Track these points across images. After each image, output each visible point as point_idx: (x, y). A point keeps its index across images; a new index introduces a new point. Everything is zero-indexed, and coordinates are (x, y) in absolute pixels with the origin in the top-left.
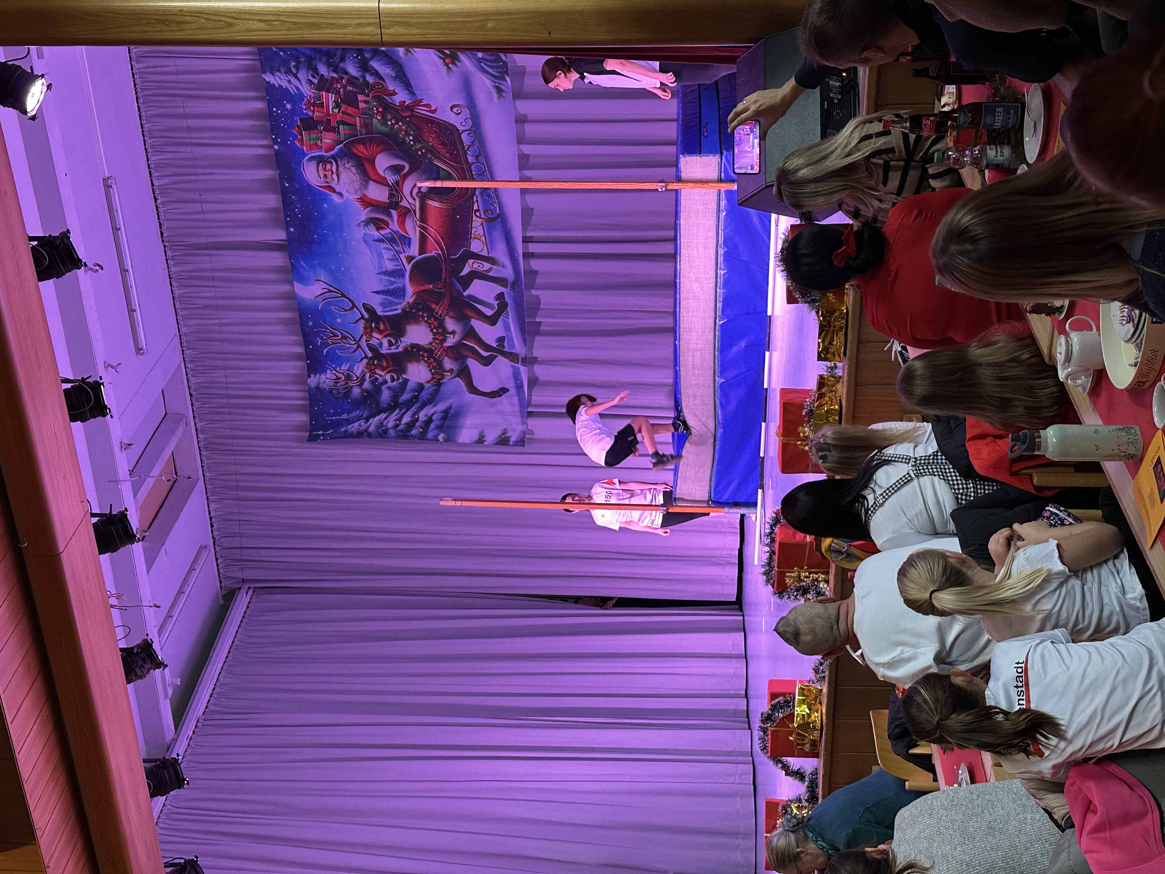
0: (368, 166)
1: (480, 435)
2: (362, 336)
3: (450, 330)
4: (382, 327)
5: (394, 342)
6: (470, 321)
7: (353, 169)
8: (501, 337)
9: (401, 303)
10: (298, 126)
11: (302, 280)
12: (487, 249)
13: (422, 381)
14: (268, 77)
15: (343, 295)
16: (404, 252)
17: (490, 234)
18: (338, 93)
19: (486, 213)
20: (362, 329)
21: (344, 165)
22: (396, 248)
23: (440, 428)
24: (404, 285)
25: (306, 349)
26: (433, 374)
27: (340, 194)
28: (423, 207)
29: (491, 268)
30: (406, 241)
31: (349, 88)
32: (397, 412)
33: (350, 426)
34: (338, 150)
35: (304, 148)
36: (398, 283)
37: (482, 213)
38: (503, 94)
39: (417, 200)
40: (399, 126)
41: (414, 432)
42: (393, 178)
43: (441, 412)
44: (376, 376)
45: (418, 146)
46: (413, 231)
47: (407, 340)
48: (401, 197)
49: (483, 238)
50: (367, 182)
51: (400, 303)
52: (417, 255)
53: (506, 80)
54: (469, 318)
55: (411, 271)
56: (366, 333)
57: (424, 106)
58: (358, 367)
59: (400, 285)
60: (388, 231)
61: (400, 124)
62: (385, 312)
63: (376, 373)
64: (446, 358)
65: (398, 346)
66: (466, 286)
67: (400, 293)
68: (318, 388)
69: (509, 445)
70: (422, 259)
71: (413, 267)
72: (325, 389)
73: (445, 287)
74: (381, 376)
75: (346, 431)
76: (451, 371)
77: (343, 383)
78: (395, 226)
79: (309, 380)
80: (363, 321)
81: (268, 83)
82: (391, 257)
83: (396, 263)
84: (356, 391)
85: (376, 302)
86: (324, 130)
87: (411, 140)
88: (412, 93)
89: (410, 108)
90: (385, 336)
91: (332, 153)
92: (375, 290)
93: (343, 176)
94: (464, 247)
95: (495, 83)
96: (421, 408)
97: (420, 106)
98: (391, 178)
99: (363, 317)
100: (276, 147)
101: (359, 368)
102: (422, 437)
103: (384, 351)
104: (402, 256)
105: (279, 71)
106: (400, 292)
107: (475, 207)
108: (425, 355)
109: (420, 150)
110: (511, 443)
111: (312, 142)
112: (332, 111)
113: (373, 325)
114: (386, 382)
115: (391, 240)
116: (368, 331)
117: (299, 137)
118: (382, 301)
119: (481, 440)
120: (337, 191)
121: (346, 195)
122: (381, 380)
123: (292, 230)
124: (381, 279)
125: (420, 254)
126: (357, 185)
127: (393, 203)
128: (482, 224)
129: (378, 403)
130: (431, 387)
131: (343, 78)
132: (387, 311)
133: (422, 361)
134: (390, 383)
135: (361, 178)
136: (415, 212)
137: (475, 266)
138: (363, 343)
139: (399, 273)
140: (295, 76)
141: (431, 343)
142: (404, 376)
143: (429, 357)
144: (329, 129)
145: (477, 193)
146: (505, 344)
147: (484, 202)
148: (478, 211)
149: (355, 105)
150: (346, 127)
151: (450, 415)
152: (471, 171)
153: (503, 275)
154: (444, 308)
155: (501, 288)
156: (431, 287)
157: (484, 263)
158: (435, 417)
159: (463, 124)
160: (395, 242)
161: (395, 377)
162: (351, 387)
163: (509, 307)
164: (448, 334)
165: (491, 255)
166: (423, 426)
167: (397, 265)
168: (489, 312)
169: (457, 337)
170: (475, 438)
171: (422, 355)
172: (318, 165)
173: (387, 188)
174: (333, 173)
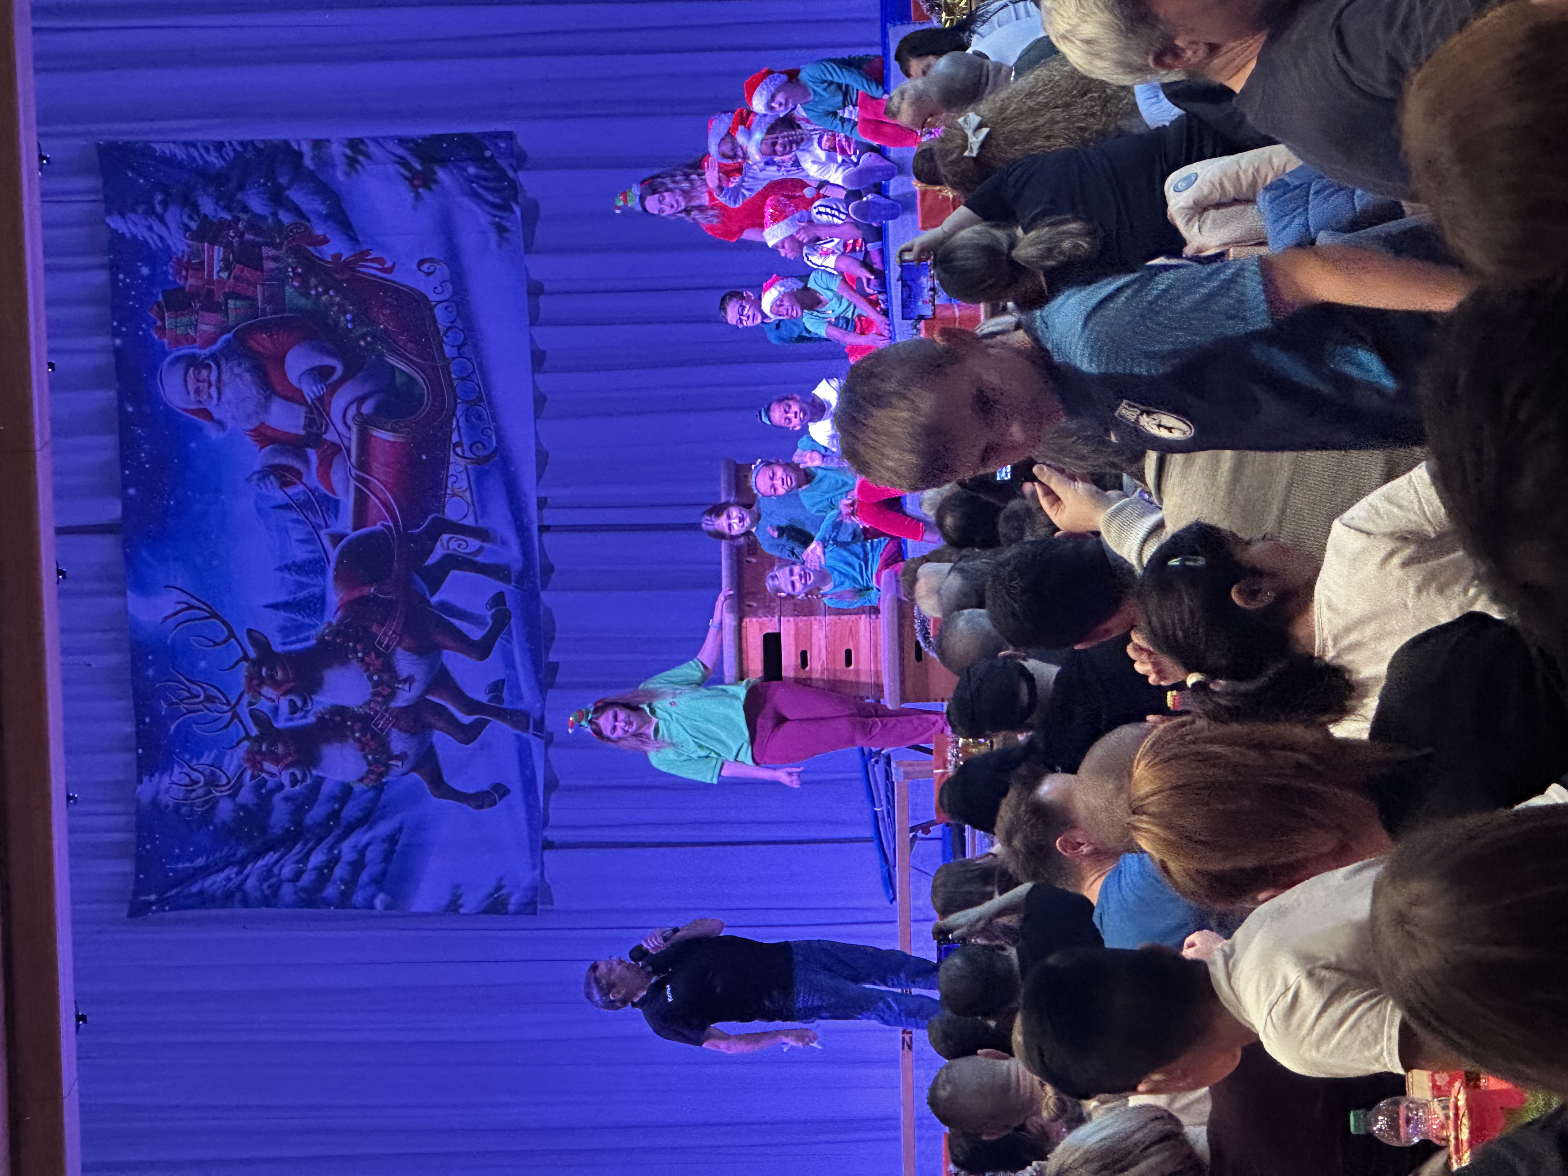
0: (272, 370)
1: (454, 895)
2: (241, 696)
3: (404, 675)
4: (280, 675)
5: (299, 704)
6: (439, 655)
7: (247, 376)
8: (498, 681)
9: (317, 625)
10: (158, 304)
11: (142, 587)
12: (475, 512)
13: (351, 777)
14: (116, 223)
15: (214, 615)
16: (327, 526)
17: (479, 485)
18: (228, 246)
19: (474, 448)
20: (243, 681)
21: (232, 369)
22: (312, 519)
23: (379, 882)
24: (324, 591)
25: (137, 726)
26: (369, 764)
28: (364, 440)
29: (480, 550)
30: (332, 506)
31: (248, 237)
32: (298, 847)
33: (208, 883)
34: (224, 343)
35: (166, 341)
36: (312, 586)
37: (466, 447)
38: (506, 235)
39: (354, 429)
40: (331, 297)
41: (330, 891)
42: (315, 389)
43: (384, 841)
44: (264, 775)
45: (360, 331)
46: (343, 484)
47: (323, 701)
48: (327, 425)
49: (468, 494)
50: (268, 398)
51: (315, 627)
52: (350, 530)
53: (512, 211)
54: (438, 648)
55: (339, 562)
56: (250, 687)
57: (372, 260)
58: (232, 756)
59: (317, 590)
60: (301, 487)
61: (331, 293)
62: (284, 644)
63: (262, 770)
64: (394, 731)
65: (307, 712)
66: (435, 585)
68: (155, 803)
69: (507, 913)
70: (359, 538)
71: (342, 554)
72: (167, 806)
73: (396, 588)
74: (272, 775)
75: (201, 892)
76: (402, 757)
77: (200, 792)
78: (313, 479)
79: (139, 788)
80: (245, 664)
81: (114, 232)
82: (302, 536)
83: (312, 547)
84: (225, 810)
85: (271, 626)
86: (204, 308)
87: (348, 321)
88: (354, 239)
89: (349, 266)
90: (285, 693)
91: (215, 348)
92: (271, 601)
93: (228, 391)
94: (435, 511)
95: (495, 216)
96: (345, 836)
97: (367, 261)
98: (311, 391)
99: (246, 657)
100: (118, 342)
101: (234, 760)
102: (344, 901)
103: (281, 724)
104: (322, 533)
105: (134, 211)
106: (315, 605)
107: (455, 438)
108: (357, 726)
109: (363, 337)
110: (511, 908)
111: (180, 331)
112: (219, 276)
113: (264, 671)
114: (281, 787)
115: (304, 506)
116: (255, 683)
117: (159, 323)
118: (281, 623)
119: (453, 907)
120: (216, 417)
121: (230, 424)
122: (271, 784)
123: (132, 491)
124: (283, 579)
125: (355, 529)
126: (251, 407)
127: (314, 438)
128: (466, 468)
129: (264, 829)
130: (365, 792)
131: (239, 220)
132: (291, 643)
133: (351, 741)
134: (288, 789)
135: (258, 393)
136: (348, 451)
137: (453, 545)
138: (244, 710)
139: (315, 567)
140: (162, 220)
141: (367, 704)
142: (314, 772)
143: (363, 731)
144: (211, 305)
145: (458, 413)
146: (505, 694)
147: (471, 427)
148: (459, 444)
149: (256, 264)
150: (239, 303)
151: (398, 848)
152: (449, 373)
153: (502, 560)
154: (394, 632)
155: (500, 586)
156: (372, 590)
157: (469, 540)
158: (371, 854)
159: (437, 291)
160: (312, 508)
161: (299, 777)
162: (216, 801)
163: (513, 622)
164: (399, 682)
165: (481, 524)
166: (346, 877)
167: (313, 552)
168: (476, 634)
169: (416, 689)
170: (444, 899)
171: (351, 728)
172: (186, 372)
173: (303, 410)
174: (210, 385)
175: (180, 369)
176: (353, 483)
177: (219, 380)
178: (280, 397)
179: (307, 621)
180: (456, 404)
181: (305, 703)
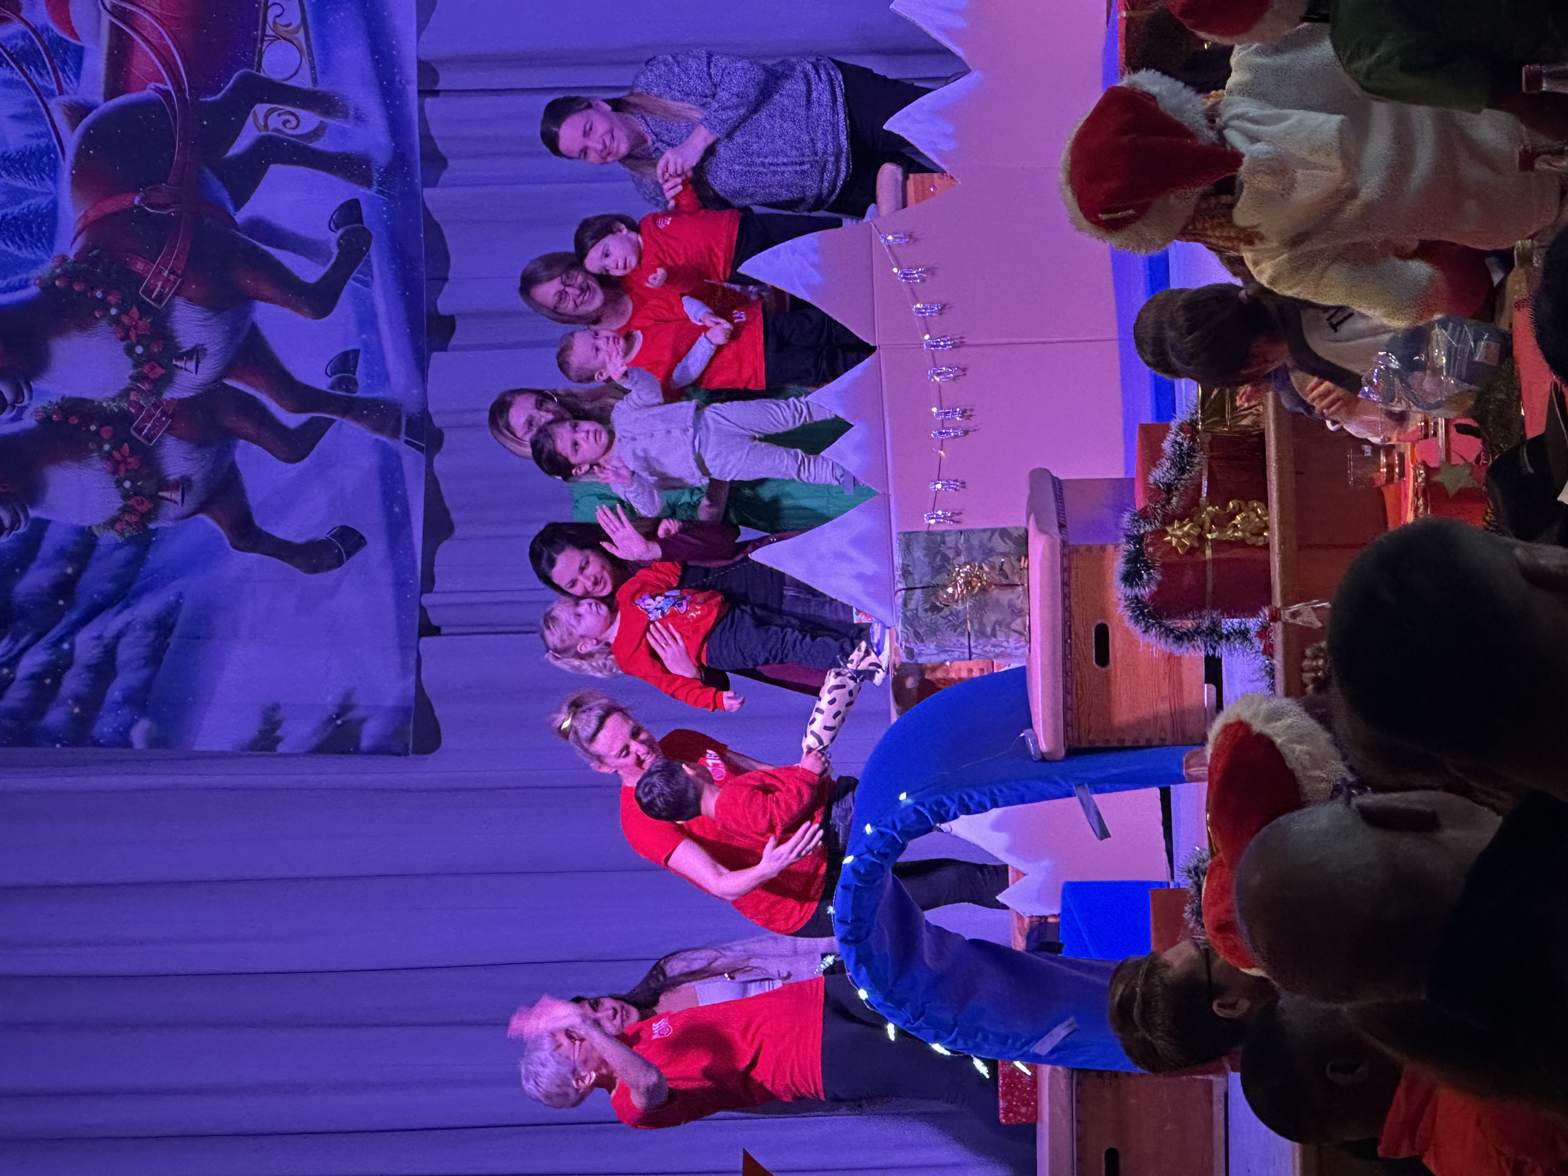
1: (268, 721)
3: (187, 343)
5: (9, 396)
6: (248, 311)
8: (346, 354)
9: (42, 261)
12: (313, 68)
13: (93, 519)
16: (61, 93)
17: (321, 19)
22: (38, 81)
23: (138, 700)
24: (55, 204)
26: (126, 496)
29: (320, 130)
30: (71, 57)
36: (35, 194)
41: (55, 717)
43: (148, 628)
46: (91, 24)
47: (49, 391)
49: (301, 35)
51: (38, 263)
52: (100, 99)
54: (246, 299)
55: (81, 153)
59: (41, 201)
64: (170, 440)
65: (22, 410)
66: (243, 192)
67: (40, 228)
69: (357, 751)
70: (113, 113)
71: (87, 139)
73: (177, 198)
76: (184, 484)
78: (38, 12)
82: (19, 109)
83: (34, 127)
94: (243, 64)
96: (82, 622)
102: (79, 733)
104: (52, 103)
106: (40, 226)
108: (106, 433)
110: (365, 743)
115: (24, 58)
119: (266, 741)
125: (109, 96)
133: (95, 458)
137: (275, 122)
139: (41, 162)
141: (125, 393)
142: (33, 513)
143: (117, 441)
146: (360, 374)
151: (173, 641)
153: (355, 148)
154: (172, 272)
155: (353, 191)
156: (137, 200)
157: (302, 113)
158: (125, 653)
160: (37, 62)
163: (373, 250)
164: (180, 357)
165: (322, 86)
166: (84, 691)
167: (37, 136)
168: (310, 272)
169: (208, 369)
170: (251, 730)
171: (97, 433)
176: (106, 19)
179: (24, 254)
181: (18, 394)
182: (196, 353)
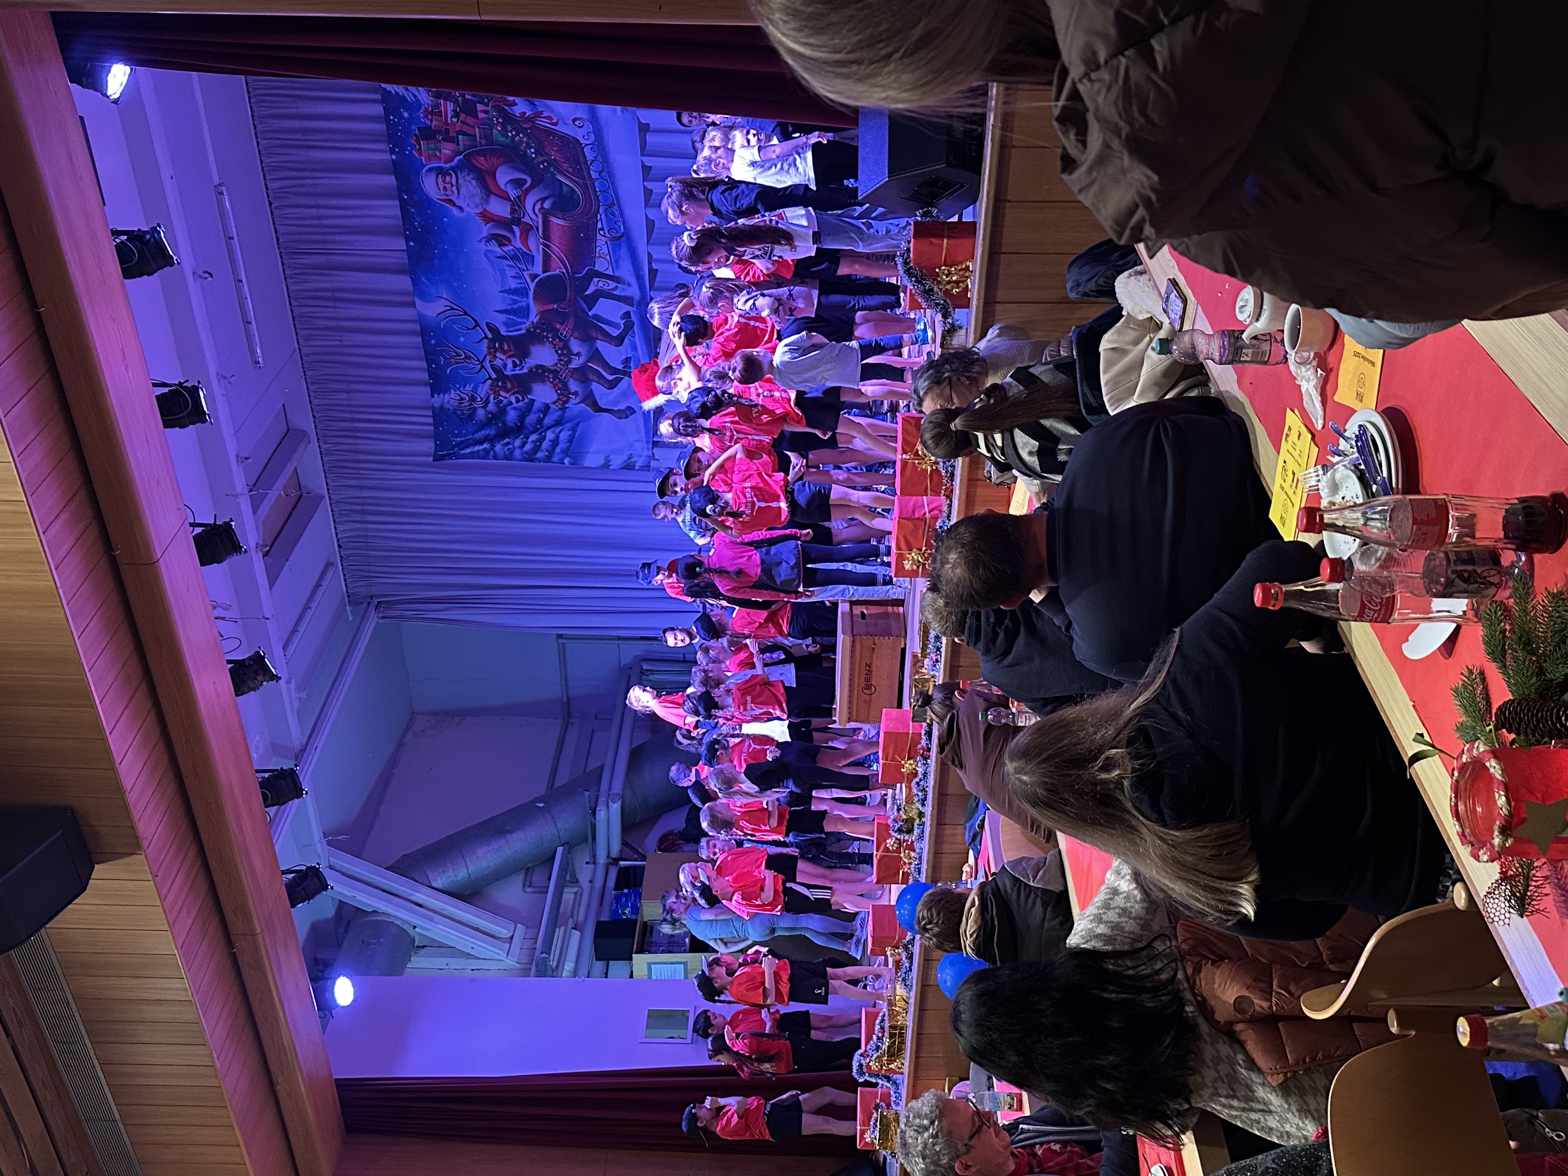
0: (489, 180)
1: (606, 460)
2: (485, 356)
3: (575, 352)
4: (506, 347)
5: (518, 363)
6: (596, 343)
7: (473, 182)
8: (627, 358)
10: (415, 135)
11: (424, 297)
12: (612, 268)
13: (548, 402)
15: (466, 314)
16: (528, 270)
17: (614, 252)
18: (456, 102)
19: (611, 232)
20: (485, 349)
21: (464, 177)
22: (519, 265)
23: (566, 452)
24: (528, 304)
25: (429, 369)
26: (558, 396)
27: (461, 209)
28: (546, 224)
29: (617, 287)
30: (530, 259)
31: (467, 96)
32: (522, 434)
34: (458, 161)
35: (423, 159)
36: (521, 302)
37: (606, 231)
40: (521, 138)
41: (540, 455)
42: (515, 192)
43: (569, 431)
44: (501, 397)
45: (540, 159)
46: (535, 247)
47: (531, 362)
48: (524, 214)
49: (608, 257)
50: (488, 196)
51: (524, 323)
52: (541, 273)
54: (593, 340)
55: (536, 290)
56: (490, 353)
57: (545, 117)
58: (483, 387)
59: (524, 304)
60: (511, 247)
61: (521, 135)
62: (508, 331)
63: (500, 395)
64: (571, 380)
65: (523, 367)
66: (591, 306)
67: (525, 312)
69: (634, 470)
70: (546, 278)
71: (537, 285)
72: (449, 410)
73: (569, 306)
74: (506, 398)
75: (471, 452)
76: (576, 393)
77: (467, 404)
79: (433, 399)
80: (486, 341)
81: (384, 90)
82: (513, 274)
83: (519, 281)
84: (481, 413)
85: (499, 320)
86: (443, 139)
87: (532, 153)
88: (533, 103)
89: (531, 119)
90: (509, 357)
91: (452, 164)
92: (499, 308)
93: (463, 190)
94: (589, 265)
97: (541, 117)
98: (513, 193)
99: (486, 337)
100: (394, 157)
101: (483, 390)
102: (548, 459)
103: (508, 372)
104: (525, 274)
107: (599, 226)
108: (551, 376)
109: (542, 163)
110: (637, 468)
111: (430, 152)
112: (451, 120)
113: (497, 345)
114: (511, 403)
115: (514, 258)
116: (492, 352)
117: (418, 147)
118: (504, 320)
119: (606, 465)
120: (457, 205)
121: (466, 209)
122: (505, 401)
123: (412, 244)
124: (505, 298)
125: (543, 273)
126: (478, 200)
127: (516, 220)
128: (606, 243)
129: (504, 424)
130: (556, 411)
132: (511, 331)
133: (548, 382)
134: (515, 405)
135: (482, 192)
136: (537, 228)
137: (601, 284)
138: (487, 364)
139: (522, 292)
141: (556, 365)
142: (529, 397)
143: (554, 378)
144: (448, 139)
145: (601, 211)
146: (632, 365)
147: (609, 220)
148: (602, 229)
149: (474, 113)
150: (465, 137)
151: (576, 437)
152: (595, 187)
153: (628, 294)
154: (569, 329)
155: (629, 308)
156: (555, 306)
157: (610, 282)
158: (561, 439)
159: (586, 137)
160: (518, 260)
161: (521, 398)
162: (476, 409)
163: (635, 328)
164: (573, 355)
165: (616, 274)
166: (549, 448)
167: (520, 283)
168: (615, 333)
169: (582, 360)
170: (601, 462)
171: (547, 376)
172: (437, 177)
173: (510, 203)
174: (452, 186)
175: (433, 175)
176: (541, 247)
177: (457, 182)
178: (495, 195)
179: (519, 320)
180: (599, 206)
181: (521, 363)
182: (578, 354)
